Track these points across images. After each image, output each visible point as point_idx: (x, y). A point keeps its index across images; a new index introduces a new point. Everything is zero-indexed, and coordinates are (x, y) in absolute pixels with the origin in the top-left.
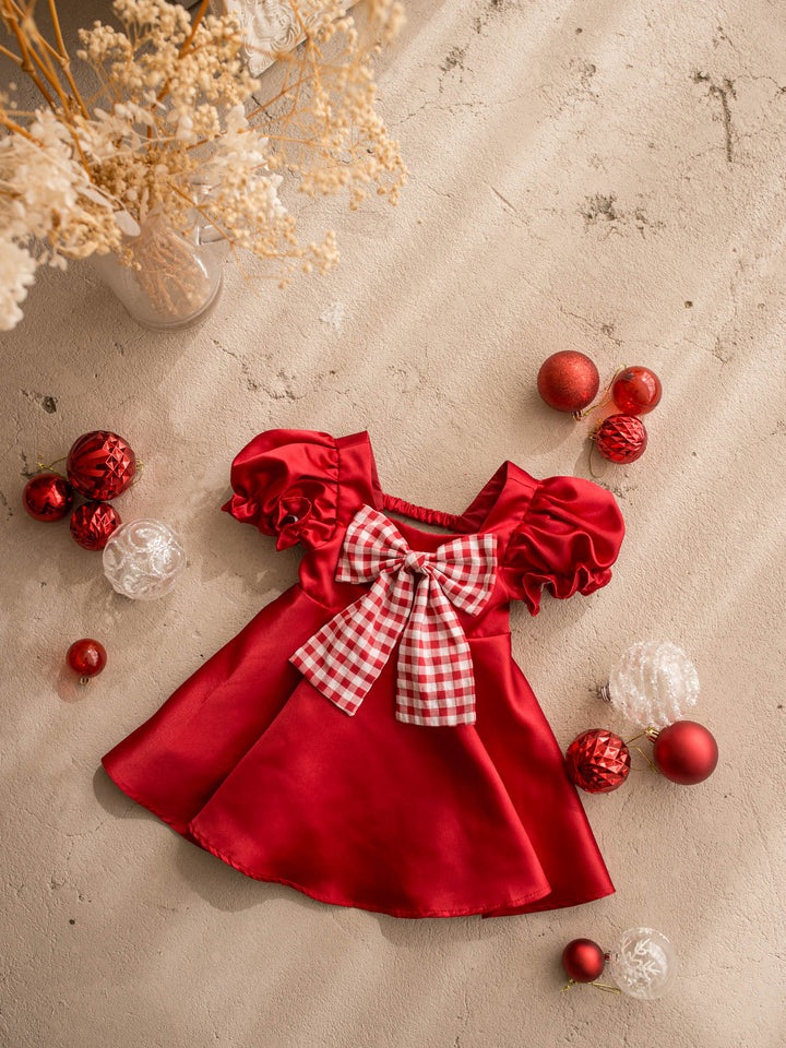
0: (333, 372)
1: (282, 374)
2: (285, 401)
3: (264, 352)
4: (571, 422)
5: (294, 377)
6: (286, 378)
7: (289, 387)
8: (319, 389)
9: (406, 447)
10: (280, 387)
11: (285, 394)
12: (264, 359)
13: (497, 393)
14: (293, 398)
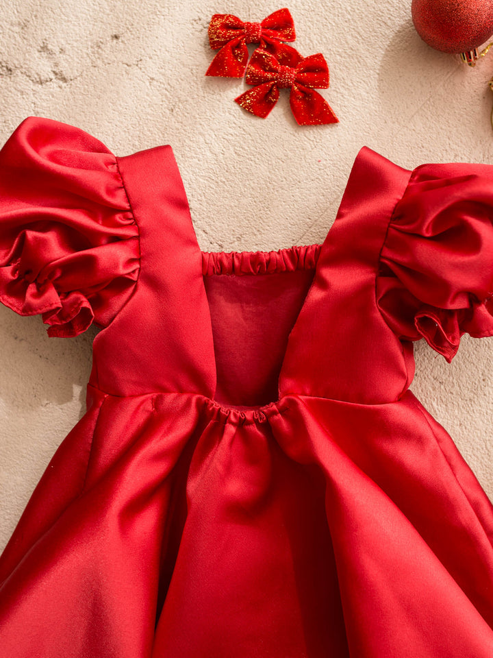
0: (116, 37)
1: (44, 48)
2: (54, 85)
3: (15, 20)
4: (460, 68)
5: (62, 51)
6: (51, 53)
7: (56, 65)
8: (99, 63)
9: (232, 131)
10: (44, 67)
11: (52, 76)
12: (17, 29)
13: (352, 41)
14: (64, 80)
